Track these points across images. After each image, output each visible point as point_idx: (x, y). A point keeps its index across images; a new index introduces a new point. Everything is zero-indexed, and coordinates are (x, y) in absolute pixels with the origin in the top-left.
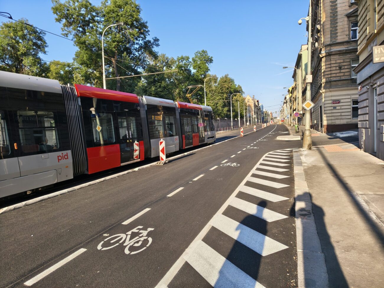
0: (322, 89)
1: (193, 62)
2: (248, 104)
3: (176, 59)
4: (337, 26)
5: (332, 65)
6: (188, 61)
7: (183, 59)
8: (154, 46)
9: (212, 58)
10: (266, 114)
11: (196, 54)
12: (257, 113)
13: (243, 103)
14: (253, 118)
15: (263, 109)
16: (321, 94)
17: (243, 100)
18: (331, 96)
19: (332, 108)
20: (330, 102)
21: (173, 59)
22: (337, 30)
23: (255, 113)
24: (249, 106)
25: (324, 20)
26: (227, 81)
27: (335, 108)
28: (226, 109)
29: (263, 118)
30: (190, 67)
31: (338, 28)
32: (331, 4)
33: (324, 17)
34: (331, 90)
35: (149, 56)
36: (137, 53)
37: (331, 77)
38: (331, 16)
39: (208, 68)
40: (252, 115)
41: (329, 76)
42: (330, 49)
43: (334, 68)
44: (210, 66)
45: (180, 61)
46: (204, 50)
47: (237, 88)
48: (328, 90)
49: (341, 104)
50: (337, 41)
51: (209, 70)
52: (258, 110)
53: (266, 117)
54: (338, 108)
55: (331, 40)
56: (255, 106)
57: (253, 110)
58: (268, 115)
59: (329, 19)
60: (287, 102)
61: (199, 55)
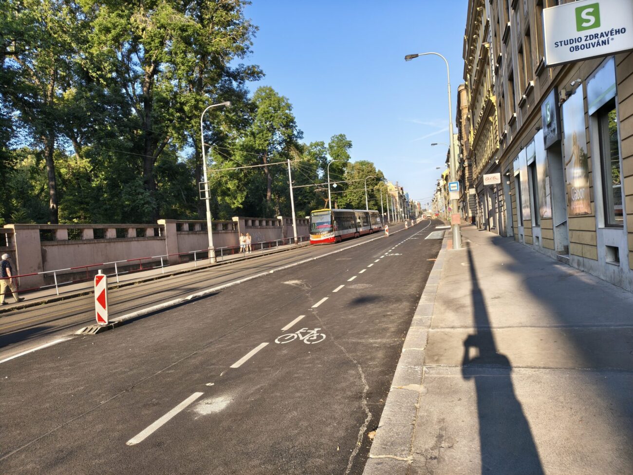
1: (329, 149)
2: (391, 193)
3: (308, 145)
6: (323, 147)
8: (298, 139)
9: (352, 143)
10: (412, 205)
11: (333, 138)
12: (403, 206)
13: (386, 194)
15: (408, 198)
17: (386, 189)
23: (401, 205)
29: (411, 213)
30: (326, 154)
40: (399, 209)
45: (314, 147)
46: (342, 134)
47: (378, 174)
51: (350, 157)
52: (403, 200)
53: (412, 209)
57: (398, 200)
60: (440, 190)
61: (336, 139)
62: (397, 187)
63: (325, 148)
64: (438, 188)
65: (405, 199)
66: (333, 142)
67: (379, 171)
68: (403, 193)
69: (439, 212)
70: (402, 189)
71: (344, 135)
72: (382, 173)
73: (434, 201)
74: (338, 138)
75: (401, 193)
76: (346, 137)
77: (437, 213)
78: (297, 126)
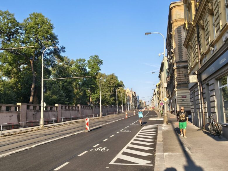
0: (176, 88)
1: (88, 63)
2: (128, 94)
3: (75, 60)
4: (182, 51)
5: (181, 74)
6: (84, 62)
7: (81, 60)
8: (61, 52)
9: (102, 61)
10: (141, 102)
11: (90, 58)
12: (134, 102)
13: (124, 94)
14: (131, 105)
15: (138, 98)
16: (175, 91)
17: (125, 92)
18: (181, 93)
19: (182, 100)
20: (181, 96)
21: (73, 60)
22: (182, 53)
23: (133, 101)
24: (129, 96)
25: (175, 47)
26: (113, 78)
27: (183, 100)
28: (113, 98)
29: (139, 106)
30: (86, 67)
31: (183, 52)
32: (178, 38)
33: (175, 45)
34: (180, 89)
35: (58, 59)
36: (48, 57)
37: (180, 81)
38: (178, 45)
39: (99, 68)
40: (131, 104)
41: (179, 81)
42: (179, 65)
43: (182, 76)
44: (101, 66)
45: (79, 62)
46: (97, 55)
47: (120, 83)
48: (179, 89)
49: (187, 98)
50: (183, 60)
51: (100, 69)
52: (135, 99)
53: (141, 104)
54: (185, 100)
55: (179, 59)
56: (133, 96)
57: (132, 99)
58: (143, 103)
59: (178, 47)
60: (155, 94)
61: (93, 58)
62: (132, 91)
63: (86, 63)
64: (154, 93)
65: (137, 99)
66: (91, 60)
67: (121, 81)
68: (135, 95)
69: (154, 106)
70: (135, 93)
71: (98, 56)
72: (122, 83)
73: (153, 100)
74: (94, 57)
75: (134, 95)
76: (99, 57)
77: (153, 107)
78: (59, 42)
